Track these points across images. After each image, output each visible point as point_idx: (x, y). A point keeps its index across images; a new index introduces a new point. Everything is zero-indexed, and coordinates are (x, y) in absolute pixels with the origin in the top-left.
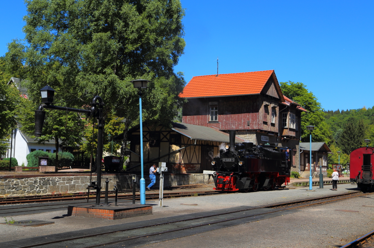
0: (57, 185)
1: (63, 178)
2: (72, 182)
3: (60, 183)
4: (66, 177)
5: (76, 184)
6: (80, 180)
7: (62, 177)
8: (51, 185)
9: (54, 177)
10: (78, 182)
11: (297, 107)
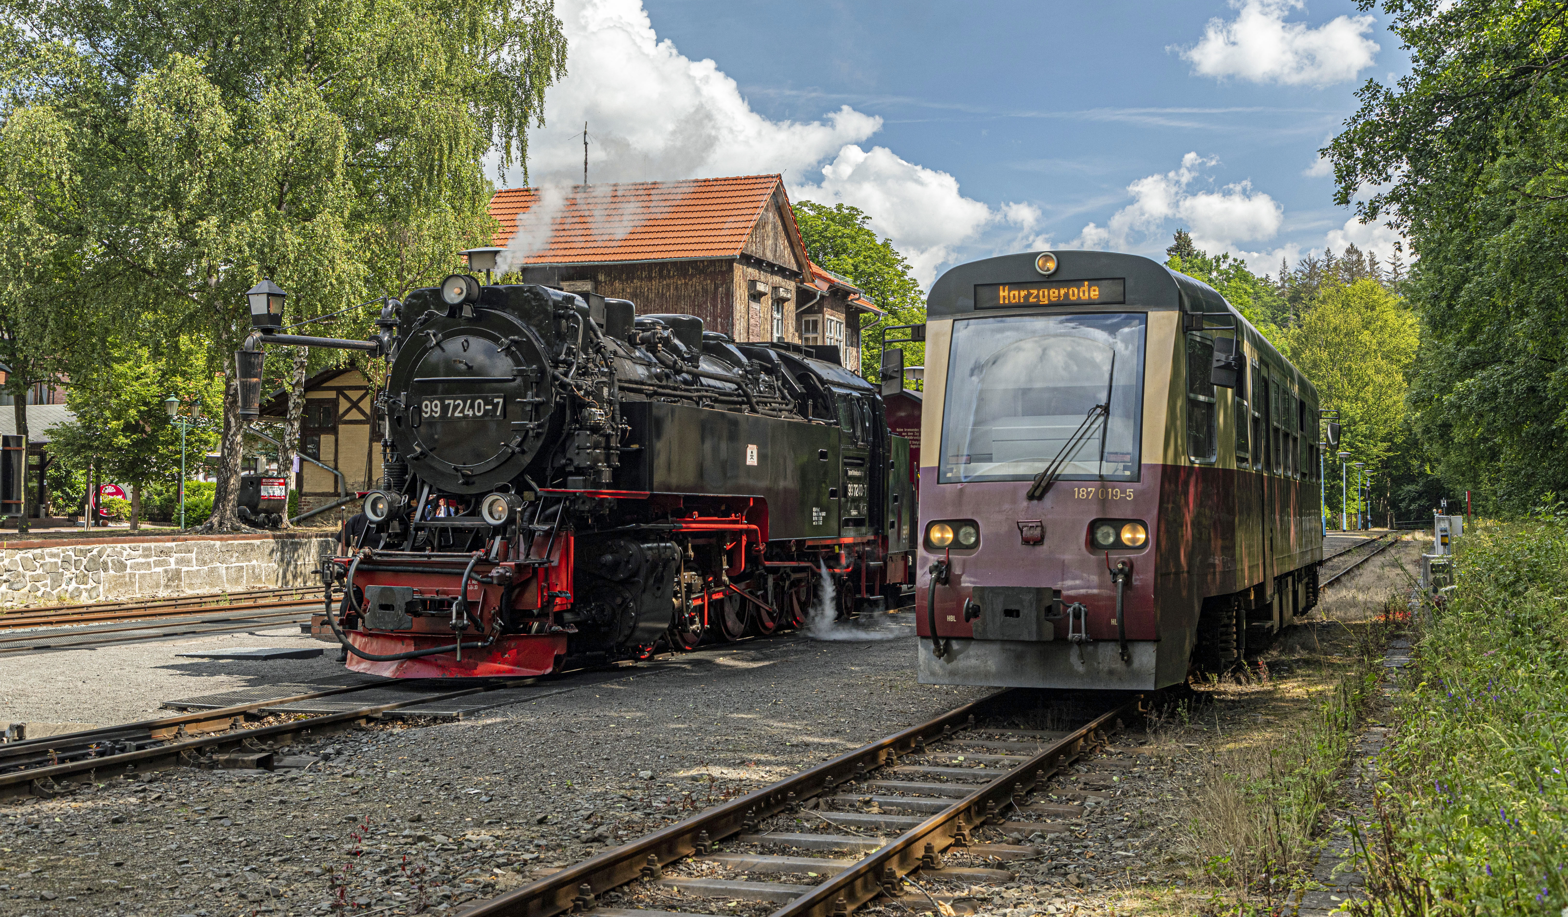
0: (128, 570)
1: (145, 549)
2: (172, 560)
3: (138, 564)
4: (153, 545)
5: (185, 569)
6: (194, 555)
7: (141, 545)
8: (111, 572)
9: (119, 545)
10: (188, 562)
11: (852, 296)
